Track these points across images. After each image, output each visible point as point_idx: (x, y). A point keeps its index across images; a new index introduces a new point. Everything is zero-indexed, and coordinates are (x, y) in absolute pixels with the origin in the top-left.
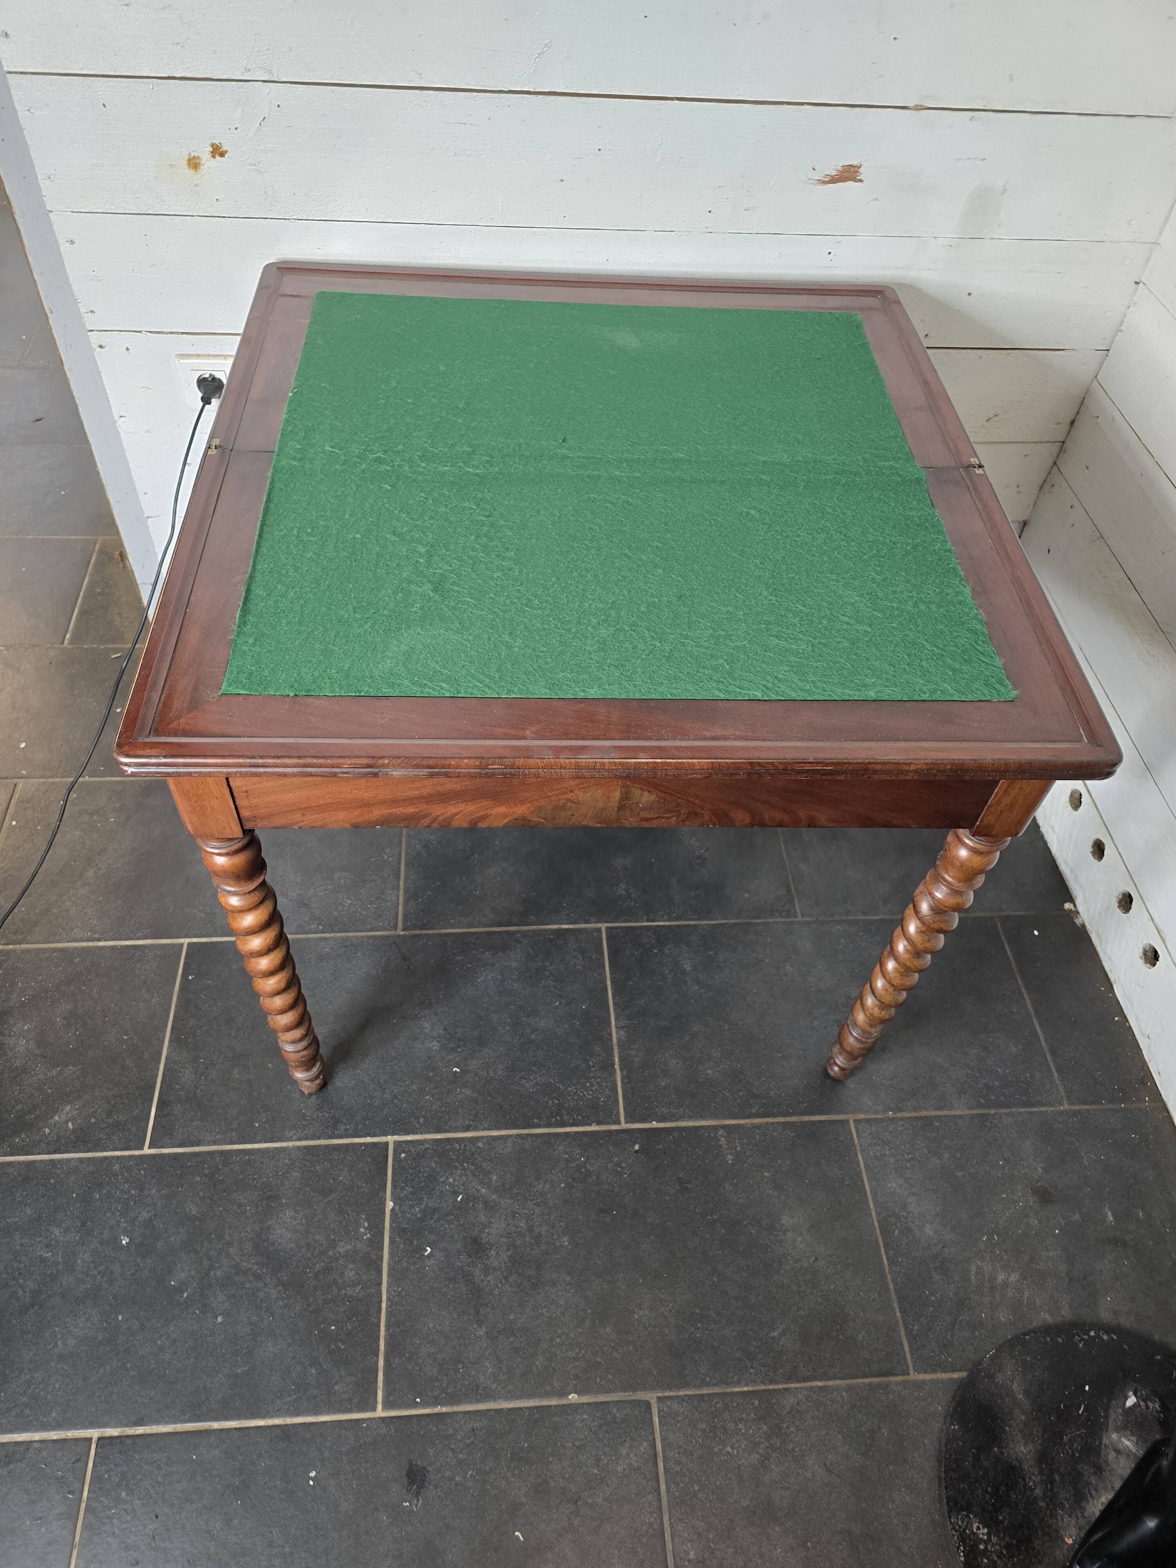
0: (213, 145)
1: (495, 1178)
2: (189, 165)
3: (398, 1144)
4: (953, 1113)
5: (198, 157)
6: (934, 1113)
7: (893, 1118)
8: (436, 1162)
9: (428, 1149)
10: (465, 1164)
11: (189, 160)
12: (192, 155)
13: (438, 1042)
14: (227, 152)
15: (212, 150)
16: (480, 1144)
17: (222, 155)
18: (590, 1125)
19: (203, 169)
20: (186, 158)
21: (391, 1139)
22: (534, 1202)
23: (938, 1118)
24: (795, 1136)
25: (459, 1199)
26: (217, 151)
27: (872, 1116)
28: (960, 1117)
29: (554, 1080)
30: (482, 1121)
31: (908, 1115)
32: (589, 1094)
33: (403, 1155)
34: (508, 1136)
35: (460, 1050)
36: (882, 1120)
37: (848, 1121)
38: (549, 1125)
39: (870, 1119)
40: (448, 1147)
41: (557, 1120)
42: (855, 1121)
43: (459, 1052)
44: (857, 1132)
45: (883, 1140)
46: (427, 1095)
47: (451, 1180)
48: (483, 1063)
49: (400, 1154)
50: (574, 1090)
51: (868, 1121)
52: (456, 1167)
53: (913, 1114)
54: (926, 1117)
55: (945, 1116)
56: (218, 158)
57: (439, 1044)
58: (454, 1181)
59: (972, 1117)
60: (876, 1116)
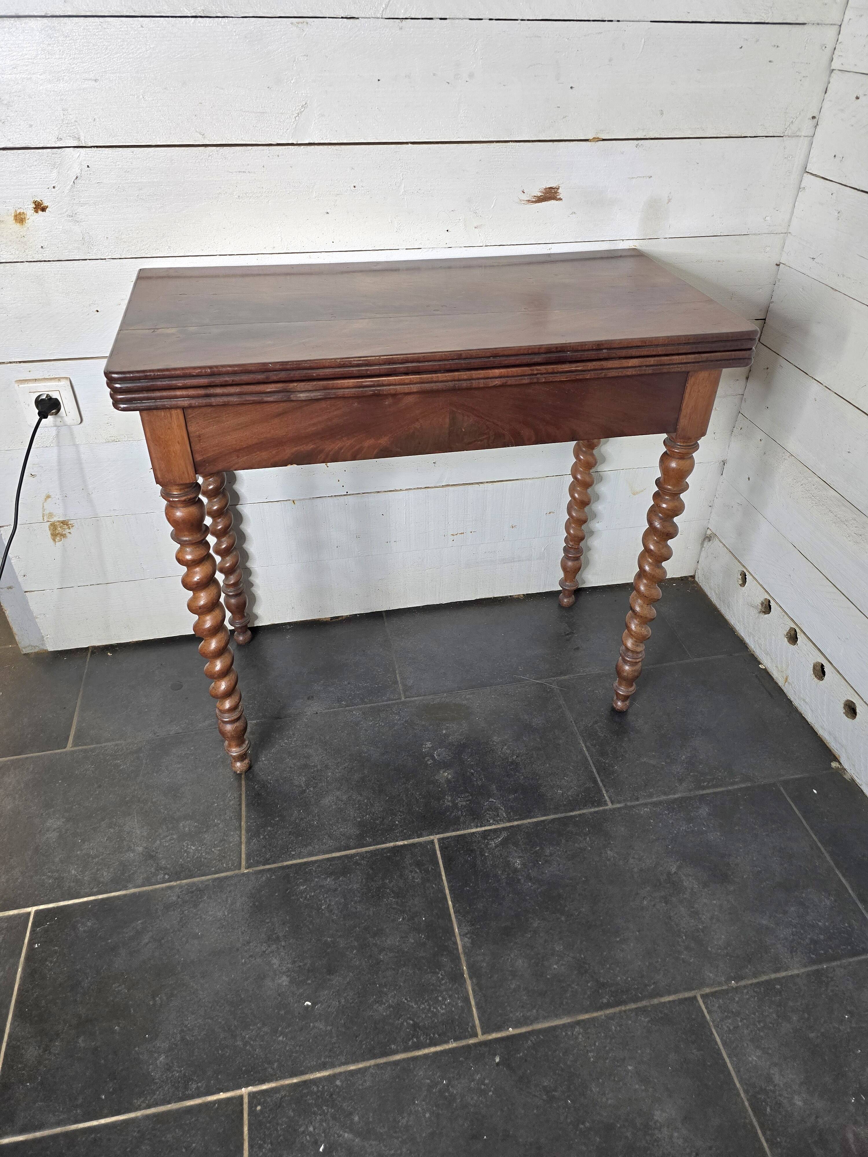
0: (35, 202)
1: (356, 1118)
2: (16, 220)
3: (252, 1095)
4: (790, 973)
5: (23, 213)
6: (773, 976)
7: (737, 988)
8: (293, 1110)
9: (285, 1096)
10: (324, 1108)
11: (16, 216)
12: (18, 212)
13: (288, 976)
14: (47, 207)
15: (34, 206)
16: (338, 1083)
17: (44, 209)
18: (447, 1042)
19: (29, 223)
20: (13, 215)
21: (244, 1091)
22: (400, 1139)
23: (778, 980)
24: (649, 1022)
25: (321, 1150)
26: (40, 207)
27: (717, 989)
28: (798, 975)
29: (406, 999)
30: (338, 1055)
31: (750, 982)
32: (443, 1009)
33: (259, 1108)
34: (366, 1069)
35: (310, 982)
36: (727, 992)
37: (695, 998)
38: (406, 1050)
39: (716, 992)
40: (305, 1091)
41: (413, 1043)
42: (702, 996)
43: (309, 984)
44: (707, 1008)
45: (733, 1012)
46: (279, 1036)
47: (311, 1129)
48: (333, 992)
49: (256, 1107)
50: (428, 1007)
51: (713, 994)
52: (315, 1113)
53: (755, 981)
54: (767, 981)
55: (783, 977)
56: (40, 212)
57: (288, 979)
58: (314, 1129)
59: (808, 975)
60: (720, 988)
